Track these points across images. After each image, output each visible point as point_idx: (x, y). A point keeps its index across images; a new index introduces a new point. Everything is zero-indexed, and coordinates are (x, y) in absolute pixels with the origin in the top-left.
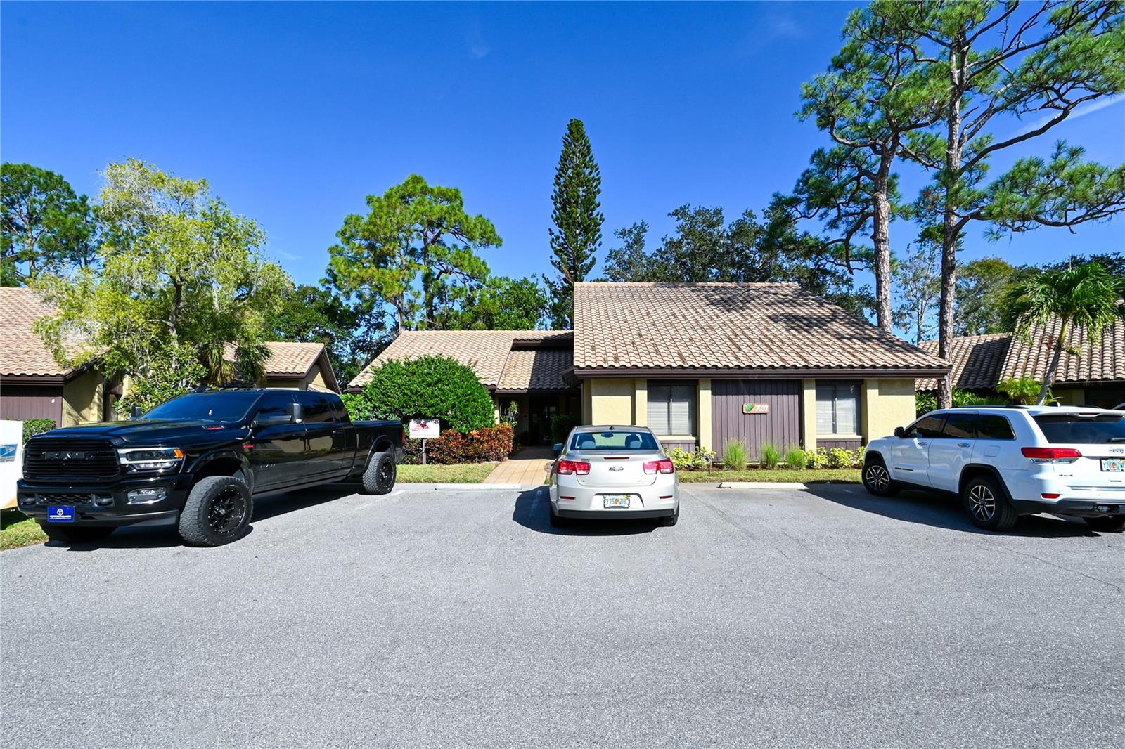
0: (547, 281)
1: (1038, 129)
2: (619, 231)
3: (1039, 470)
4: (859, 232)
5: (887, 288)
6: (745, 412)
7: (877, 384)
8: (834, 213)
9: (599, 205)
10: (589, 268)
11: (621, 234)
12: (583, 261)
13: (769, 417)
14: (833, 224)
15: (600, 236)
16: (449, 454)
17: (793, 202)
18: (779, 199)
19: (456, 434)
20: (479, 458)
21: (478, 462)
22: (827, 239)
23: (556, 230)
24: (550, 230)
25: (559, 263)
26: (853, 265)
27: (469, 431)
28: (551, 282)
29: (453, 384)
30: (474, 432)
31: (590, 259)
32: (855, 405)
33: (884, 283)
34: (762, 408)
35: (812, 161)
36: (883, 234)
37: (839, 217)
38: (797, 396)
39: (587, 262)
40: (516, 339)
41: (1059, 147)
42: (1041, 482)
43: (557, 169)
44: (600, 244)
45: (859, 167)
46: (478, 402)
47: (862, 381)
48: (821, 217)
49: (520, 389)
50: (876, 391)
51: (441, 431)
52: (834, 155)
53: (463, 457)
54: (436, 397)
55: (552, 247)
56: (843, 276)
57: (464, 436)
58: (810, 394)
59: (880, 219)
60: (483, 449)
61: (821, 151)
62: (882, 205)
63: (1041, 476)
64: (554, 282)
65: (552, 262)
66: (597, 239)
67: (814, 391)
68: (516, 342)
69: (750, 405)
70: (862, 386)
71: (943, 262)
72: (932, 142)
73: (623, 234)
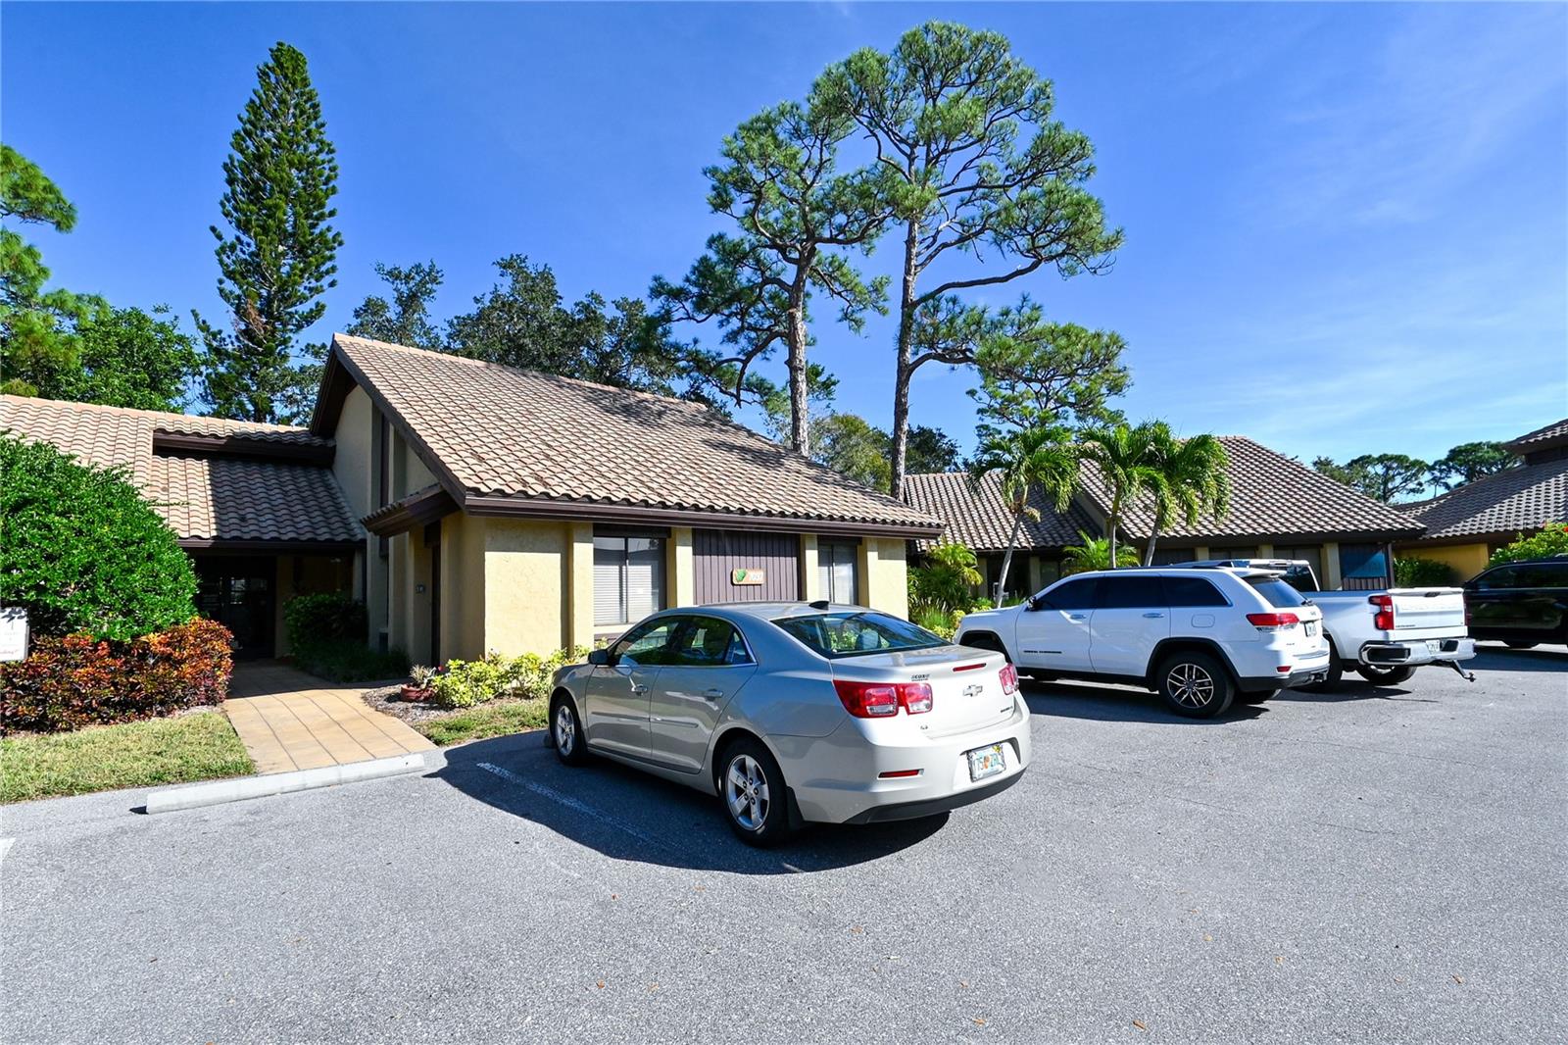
0: (204, 327)
1: (1001, 276)
2: (387, 268)
3: (1271, 639)
4: (759, 355)
5: (805, 428)
6: (735, 582)
7: (875, 546)
8: (735, 323)
9: (332, 214)
10: (309, 319)
11: (390, 273)
12: (294, 305)
13: (764, 587)
14: (732, 337)
15: (333, 269)
16: (66, 703)
17: (678, 294)
18: (662, 285)
19: (96, 646)
20: (162, 703)
21: (161, 714)
22: (719, 354)
23: (230, 233)
24: (213, 229)
25: (238, 297)
26: (744, 395)
27: (135, 637)
28: (214, 329)
29: (82, 513)
30: (154, 638)
31: (309, 305)
32: (851, 573)
33: (802, 422)
34: (756, 576)
35: (710, 246)
36: (800, 361)
37: (741, 329)
38: (795, 559)
39: (304, 308)
40: (163, 431)
41: (1025, 299)
42: (1276, 654)
43: (241, 119)
44: (332, 284)
45: (763, 273)
46: (160, 562)
47: (860, 541)
48: (721, 324)
49: (199, 537)
50: (876, 554)
51: (31, 641)
52: (737, 246)
53: (114, 705)
54: (23, 542)
55: (221, 262)
56: (721, 408)
57: (117, 648)
58: (812, 556)
59: (797, 342)
60: (180, 680)
61: (721, 237)
62: (799, 326)
63: (1274, 646)
64: (220, 332)
65: (221, 291)
66: (327, 272)
67: (816, 552)
68: (161, 436)
69: (741, 571)
70: (859, 547)
71: (896, 404)
72: (840, 266)
73: (394, 275)
